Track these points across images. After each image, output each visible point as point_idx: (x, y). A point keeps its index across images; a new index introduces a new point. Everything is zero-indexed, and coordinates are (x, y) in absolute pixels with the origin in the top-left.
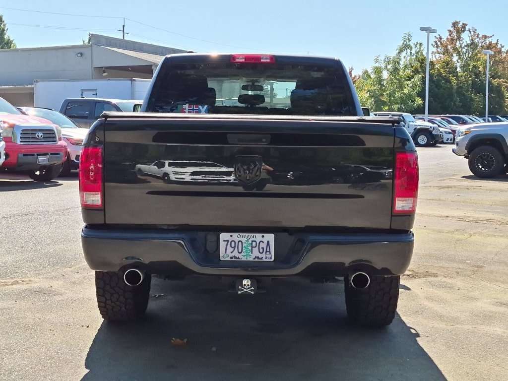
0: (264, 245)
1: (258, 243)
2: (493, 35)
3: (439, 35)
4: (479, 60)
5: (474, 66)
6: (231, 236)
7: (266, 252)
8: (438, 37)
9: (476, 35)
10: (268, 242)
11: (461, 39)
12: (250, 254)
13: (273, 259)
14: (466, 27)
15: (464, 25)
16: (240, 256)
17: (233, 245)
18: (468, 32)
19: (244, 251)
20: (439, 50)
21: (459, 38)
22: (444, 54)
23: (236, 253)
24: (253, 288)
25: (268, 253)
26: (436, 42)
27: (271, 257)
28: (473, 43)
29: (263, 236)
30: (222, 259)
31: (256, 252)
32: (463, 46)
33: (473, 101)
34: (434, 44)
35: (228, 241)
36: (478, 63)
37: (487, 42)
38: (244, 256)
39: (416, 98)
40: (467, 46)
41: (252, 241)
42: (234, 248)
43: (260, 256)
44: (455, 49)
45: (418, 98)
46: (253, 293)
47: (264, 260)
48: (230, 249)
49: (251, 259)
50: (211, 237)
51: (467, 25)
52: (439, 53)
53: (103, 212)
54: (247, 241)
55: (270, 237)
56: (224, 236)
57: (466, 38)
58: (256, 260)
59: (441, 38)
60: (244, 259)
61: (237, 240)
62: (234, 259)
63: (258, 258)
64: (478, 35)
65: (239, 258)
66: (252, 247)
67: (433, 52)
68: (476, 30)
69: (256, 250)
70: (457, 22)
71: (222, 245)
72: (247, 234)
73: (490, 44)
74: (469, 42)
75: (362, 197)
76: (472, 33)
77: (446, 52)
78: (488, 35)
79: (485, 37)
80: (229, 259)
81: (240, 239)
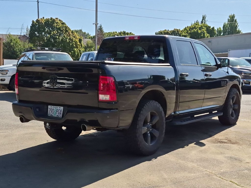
0: (60, 111)
1: (58, 110)
6: (51, 107)
7: (60, 114)
13: (62, 117)
16: (53, 115)
17: (51, 110)
19: (54, 113)
23: (52, 114)
24: (49, 127)
29: (60, 108)
30: (48, 115)
31: (57, 114)
35: (50, 109)
38: (54, 115)
41: (57, 109)
43: (58, 115)
47: (59, 117)
48: (50, 112)
50: (46, 107)
54: (55, 109)
55: (62, 108)
56: (49, 107)
58: (57, 117)
65: (52, 116)
72: (55, 106)
75: (87, 93)
80: (50, 115)
81: (53, 108)
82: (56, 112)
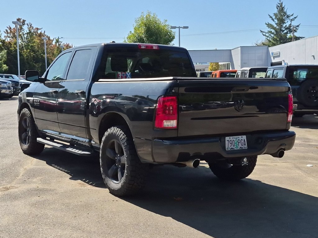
0: (243, 141)
1: (240, 140)
2: (42, 28)
3: (9, 26)
4: (34, 42)
5: (32, 46)
6: (230, 138)
7: (244, 144)
8: (9, 27)
9: (32, 28)
10: (244, 140)
11: (23, 29)
12: (238, 146)
13: (247, 148)
14: (25, 22)
15: (24, 21)
17: (231, 143)
18: (27, 25)
19: (235, 145)
20: (8, 35)
21: (21, 28)
22: (12, 38)
23: (232, 147)
24: (247, 162)
25: (245, 145)
26: (7, 30)
27: (246, 147)
28: (30, 32)
29: (242, 137)
30: (227, 150)
31: (240, 146)
32: (24, 34)
33: (35, 67)
34: (5, 31)
35: (228, 141)
36: (34, 44)
37: (39, 32)
38: (236, 147)
39: (3, 65)
40: (27, 34)
41: (238, 140)
42: (231, 144)
43: (242, 147)
44: (20, 35)
45: (5, 65)
46: (247, 164)
47: (244, 148)
48: (230, 145)
49: (239, 149)
51: (25, 21)
52: (9, 37)
53: (177, 131)
54: (236, 140)
55: (244, 137)
56: (227, 138)
57: (26, 29)
58: (240, 149)
59: (10, 28)
60: (236, 149)
61: (232, 140)
62: (232, 150)
63: (241, 148)
64: (33, 27)
65: (234, 149)
66: (238, 143)
67: (5, 36)
68: (31, 24)
69: (240, 144)
70: (20, 19)
71: (227, 142)
72: (236, 137)
73: (41, 33)
74: (28, 31)
76: (29, 26)
77: (14, 36)
78: (39, 28)
79: (38, 29)
80: (230, 150)
81: (233, 139)
82: (237, 143)
